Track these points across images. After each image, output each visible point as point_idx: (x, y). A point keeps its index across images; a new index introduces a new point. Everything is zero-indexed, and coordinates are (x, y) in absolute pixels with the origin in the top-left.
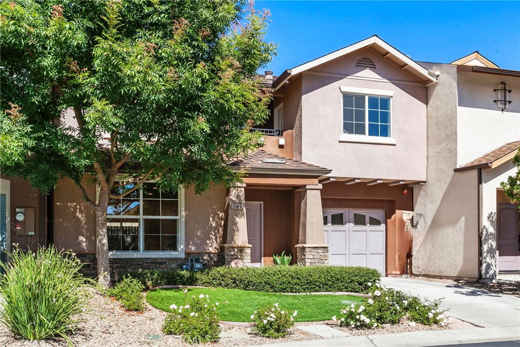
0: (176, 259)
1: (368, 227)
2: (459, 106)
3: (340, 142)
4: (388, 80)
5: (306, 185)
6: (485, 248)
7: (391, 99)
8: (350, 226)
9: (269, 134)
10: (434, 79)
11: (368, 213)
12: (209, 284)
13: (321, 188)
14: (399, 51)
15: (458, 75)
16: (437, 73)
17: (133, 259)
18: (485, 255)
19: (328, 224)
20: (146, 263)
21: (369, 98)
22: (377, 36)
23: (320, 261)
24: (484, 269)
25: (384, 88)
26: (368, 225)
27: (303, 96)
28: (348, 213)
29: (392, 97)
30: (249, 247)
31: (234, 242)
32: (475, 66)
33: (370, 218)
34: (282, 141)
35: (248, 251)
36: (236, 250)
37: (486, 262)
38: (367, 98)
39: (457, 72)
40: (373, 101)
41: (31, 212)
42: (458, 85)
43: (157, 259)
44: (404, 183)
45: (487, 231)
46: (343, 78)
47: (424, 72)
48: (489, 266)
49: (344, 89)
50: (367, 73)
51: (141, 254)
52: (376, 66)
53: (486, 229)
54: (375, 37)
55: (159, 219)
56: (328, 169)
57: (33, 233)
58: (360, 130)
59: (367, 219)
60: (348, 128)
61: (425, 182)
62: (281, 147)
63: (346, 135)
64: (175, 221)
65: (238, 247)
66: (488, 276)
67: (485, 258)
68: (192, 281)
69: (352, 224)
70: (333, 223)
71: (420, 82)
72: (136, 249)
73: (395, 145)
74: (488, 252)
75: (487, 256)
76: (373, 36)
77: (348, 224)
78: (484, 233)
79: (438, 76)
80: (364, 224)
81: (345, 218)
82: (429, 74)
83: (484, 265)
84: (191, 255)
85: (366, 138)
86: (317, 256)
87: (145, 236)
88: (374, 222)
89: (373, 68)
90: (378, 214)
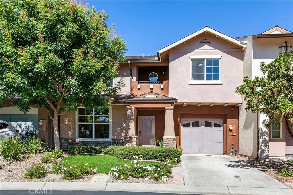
0: (108, 142)
1: (213, 128)
2: (253, 59)
3: (189, 85)
4: (218, 49)
5: (165, 107)
6: (261, 140)
7: (220, 60)
8: (202, 128)
9: (156, 83)
10: (244, 46)
11: (213, 121)
12: (106, 153)
13: (173, 108)
14: (222, 33)
15: (253, 41)
16: (246, 42)
17: (90, 142)
18: (260, 144)
19: (190, 127)
20: (95, 143)
21: (206, 60)
22: (208, 27)
23: (171, 145)
24: (260, 153)
25: (216, 54)
26: (213, 127)
27: (169, 63)
28: (202, 121)
29: (221, 58)
30: (135, 137)
31: (128, 134)
32: (258, 35)
33: (215, 123)
34: (162, 86)
35: (135, 139)
36: (129, 138)
37: (261, 149)
38: (205, 60)
39: (253, 40)
40: (209, 62)
41: (45, 121)
42: (253, 47)
43: (100, 142)
44: (228, 104)
45: (262, 131)
46: (191, 52)
47: (238, 42)
48: (263, 151)
49: (192, 57)
50: (206, 47)
51: (94, 139)
52: (211, 43)
53: (262, 129)
54: (207, 27)
55: (101, 124)
56: (176, 99)
57: (46, 130)
58: (201, 78)
59: (213, 124)
60: (194, 77)
61: (241, 104)
62: (162, 89)
63: (193, 81)
64: (108, 125)
65: (129, 137)
66: (262, 156)
67: (260, 147)
68: (99, 152)
69: (203, 127)
70: (193, 126)
71: (239, 49)
72: (92, 137)
73: (222, 84)
74: (262, 143)
75: (261, 145)
76: (205, 27)
77: (201, 127)
78: (260, 132)
79: (246, 44)
80: (211, 127)
81: (200, 124)
82: (241, 43)
83: (260, 151)
84: (115, 140)
85: (205, 81)
86: (169, 142)
87: (96, 132)
88: (217, 125)
89: (209, 44)
90: (219, 121)
